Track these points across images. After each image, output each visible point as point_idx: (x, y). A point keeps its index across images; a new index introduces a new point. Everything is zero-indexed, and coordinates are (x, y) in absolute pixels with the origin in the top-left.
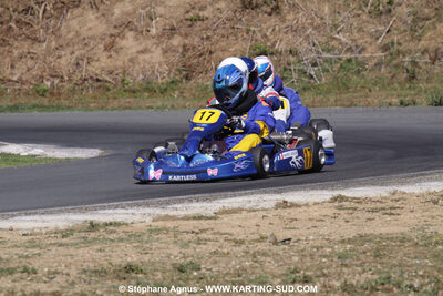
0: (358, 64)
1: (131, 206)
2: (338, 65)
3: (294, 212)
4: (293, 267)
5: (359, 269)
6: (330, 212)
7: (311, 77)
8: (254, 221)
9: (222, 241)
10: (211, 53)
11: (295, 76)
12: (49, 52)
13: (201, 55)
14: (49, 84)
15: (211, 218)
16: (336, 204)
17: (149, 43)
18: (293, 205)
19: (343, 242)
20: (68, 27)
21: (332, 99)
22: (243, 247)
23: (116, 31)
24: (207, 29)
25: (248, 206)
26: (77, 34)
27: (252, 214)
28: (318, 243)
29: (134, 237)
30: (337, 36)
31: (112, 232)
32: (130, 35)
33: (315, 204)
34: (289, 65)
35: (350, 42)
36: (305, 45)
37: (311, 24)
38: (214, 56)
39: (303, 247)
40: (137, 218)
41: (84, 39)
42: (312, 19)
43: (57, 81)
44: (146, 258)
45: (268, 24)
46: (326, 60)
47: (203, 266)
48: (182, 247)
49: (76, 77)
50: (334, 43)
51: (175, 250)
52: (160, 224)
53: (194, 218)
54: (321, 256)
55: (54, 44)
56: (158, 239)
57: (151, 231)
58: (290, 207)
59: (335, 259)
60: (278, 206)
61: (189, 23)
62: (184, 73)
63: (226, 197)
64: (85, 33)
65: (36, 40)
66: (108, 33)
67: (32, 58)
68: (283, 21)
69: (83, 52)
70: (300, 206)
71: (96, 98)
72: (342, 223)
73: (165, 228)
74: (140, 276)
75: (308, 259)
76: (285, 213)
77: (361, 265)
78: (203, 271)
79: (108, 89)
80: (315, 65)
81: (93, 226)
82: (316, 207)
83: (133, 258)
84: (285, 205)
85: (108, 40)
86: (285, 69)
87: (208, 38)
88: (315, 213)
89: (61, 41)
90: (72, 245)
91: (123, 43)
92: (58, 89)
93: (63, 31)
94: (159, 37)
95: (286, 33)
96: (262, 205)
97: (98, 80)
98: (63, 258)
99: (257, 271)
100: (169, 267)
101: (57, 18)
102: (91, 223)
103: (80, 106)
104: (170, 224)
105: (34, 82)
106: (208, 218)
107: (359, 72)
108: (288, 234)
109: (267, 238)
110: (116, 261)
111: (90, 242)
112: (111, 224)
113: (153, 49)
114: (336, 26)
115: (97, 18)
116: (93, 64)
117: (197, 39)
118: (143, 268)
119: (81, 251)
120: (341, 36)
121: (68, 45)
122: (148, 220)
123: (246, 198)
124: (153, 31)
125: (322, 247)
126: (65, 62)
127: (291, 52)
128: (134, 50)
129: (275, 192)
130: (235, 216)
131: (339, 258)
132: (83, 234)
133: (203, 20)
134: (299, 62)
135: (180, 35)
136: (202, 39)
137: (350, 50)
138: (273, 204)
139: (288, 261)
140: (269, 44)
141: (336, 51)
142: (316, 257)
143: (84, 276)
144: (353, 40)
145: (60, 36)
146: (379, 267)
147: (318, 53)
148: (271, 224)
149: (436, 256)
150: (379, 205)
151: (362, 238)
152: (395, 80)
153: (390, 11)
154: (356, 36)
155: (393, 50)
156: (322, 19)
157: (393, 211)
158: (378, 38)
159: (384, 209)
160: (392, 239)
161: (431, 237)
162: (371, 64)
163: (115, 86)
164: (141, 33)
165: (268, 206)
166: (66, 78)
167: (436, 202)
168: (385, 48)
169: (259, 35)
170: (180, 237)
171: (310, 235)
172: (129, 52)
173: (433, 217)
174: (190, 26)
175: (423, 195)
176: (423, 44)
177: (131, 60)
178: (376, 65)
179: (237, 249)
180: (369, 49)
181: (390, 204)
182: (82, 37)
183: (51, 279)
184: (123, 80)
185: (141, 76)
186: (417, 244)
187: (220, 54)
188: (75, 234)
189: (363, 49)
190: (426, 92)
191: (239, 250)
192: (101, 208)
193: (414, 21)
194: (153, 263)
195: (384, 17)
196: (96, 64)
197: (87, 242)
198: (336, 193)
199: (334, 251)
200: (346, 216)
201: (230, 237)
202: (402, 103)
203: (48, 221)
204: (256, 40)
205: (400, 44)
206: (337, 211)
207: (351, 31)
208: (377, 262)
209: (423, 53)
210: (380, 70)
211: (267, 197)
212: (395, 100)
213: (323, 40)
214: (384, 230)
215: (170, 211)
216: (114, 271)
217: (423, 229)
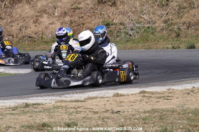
0: (153, 29)
1: (45, 96)
2: (143, 30)
3: (122, 99)
4: (121, 124)
5: (152, 125)
6: (139, 98)
7: (131, 35)
8: (103, 103)
9: (88, 112)
10: (83, 24)
11: (123, 35)
12: (7, 24)
13: (78, 25)
14: (7, 38)
15: (83, 101)
16: (142, 95)
17: (54, 20)
18: (121, 95)
19: (145, 112)
20: (16, 12)
21: (140, 46)
22: (98, 115)
23: (39, 14)
24: (82, 13)
25: (100, 96)
26: (20, 16)
27: (102, 99)
28: (133, 113)
29: (47, 110)
30: (143, 16)
31: (36, 108)
32: (45, 16)
33: (132, 94)
34: (120, 30)
35: (149, 19)
36: (128, 20)
37: (131, 11)
38: (85, 25)
39: (126, 115)
40: (48, 101)
41: (24, 18)
42: (131, 8)
43: (10, 37)
44: (52, 120)
45: (110, 11)
46: (137, 28)
47: (79, 124)
48: (69, 115)
49: (20, 36)
50: (141, 19)
51: (66, 116)
52: (59, 104)
53: (75, 101)
54: (135, 119)
55: (9, 20)
56: (58, 111)
57: (54, 107)
58: (120, 96)
59: (141, 120)
60: (114, 96)
61: (73, 10)
63: (90, 91)
64: (24, 15)
65: (1, 18)
66: (35, 15)
68: (118, 9)
69: (23, 24)
70: (124, 96)
71: (29, 45)
72: (144, 103)
73: (61, 106)
74: (49, 128)
75: (128, 120)
76: (118, 99)
77: (153, 123)
79: (35, 41)
80: (132, 30)
81: (27, 105)
82: (132, 96)
83: (46, 120)
84: (117, 95)
85: (35, 18)
86: (118, 32)
87: (82, 17)
88: (132, 99)
89: (13, 19)
90: (17, 114)
91: (42, 20)
93: (14, 14)
94: (59, 17)
95: (119, 15)
96: (107, 95)
97: (30, 37)
98: (13, 120)
99: (104, 126)
100: (63, 124)
101: (11, 8)
102: (26, 104)
103: (21, 49)
104: (63, 104)
106: (81, 101)
107: (153, 33)
108: (119, 109)
109: (109, 111)
110: (38, 121)
111: (26, 113)
112: (35, 104)
113: (56, 22)
114: (143, 12)
115: (30, 8)
116: (27, 29)
117: (77, 18)
118: (50, 125)
119: (21, 117)
121: (16, 20)
122: (53, 102)
123: (99, 92)
124: (56, 14)
125: (135, 115)
126: (14, 28)
127: (121, 24)
128: (47, 23)
129: (113, 89)
130: (94, 100)
131: (143, 120)
132: (22, 109)
133: (80, 9)
134: (125, 28)
135: (69, 15)
136: (79, 18)
137: (149, 22)
138: (112, 95)
139: (119, 121)
140: (111, 20)
141: (142, 24)
142: (132, 120)
143: (22, 129)
145: (12, 17)
146: (162, 124)
147: (134, 24)
148: (111, 104)
149: (188, 119)
150: (162, 95)
151: (154, 111)
152: (170, 37)
153: (167, 4)
154: (152, 16)
155: (169, 23)
156: (136, 8)
157: (168, 98)
158: (162, 17)
159: (164, 97)
160: (168, 111)
161: (186, 110)
162: (159, 29)
163: (38, 40)
164: (50, 15)
165: (110, 96)
166: (15, 36)
167: (189, 94)
168: (165, 22)
169: (106, 16)
170: (68, 110)
171: (129, 109)
172: (45, 24)
173: (187, 101)
174: (74, 12)
175: (183, 91)
176: (183, 20)
177: (46, 28)
178: (161, 30)
179: (95, 116)
180: (158, 22)
181: (167, 94)
182: (22, 17)
183: (7, 130)
184: (42, 37)
185: (50, 35)
186: (180, 113)
187: (88, 24)
188: (19, 109)
189: (155, 22)
190: (184, 42)
191: (96, 116)
192: (31, 97)
193: (179, 9)
194: (55, 123)
195: (165, 7)
196: (29, 30)
197: (24, 113)
198: (142, 89)
199: (140, 117)
200: (146, 100)
201: (92, 110)
202: (173, 47)
203: (6, 103)
204: (105, 18)
205: (172, 20)
206: (142, 98)
207: (149, 14)
208: (161, 122)
209: (183, 24)
210: (163, 32)
211: (109, 91)
212: (170, 46)
213: (136, 18)
214: (164, 107)
215: (63, 98)
216: (37, 126)
217: (182, 106)
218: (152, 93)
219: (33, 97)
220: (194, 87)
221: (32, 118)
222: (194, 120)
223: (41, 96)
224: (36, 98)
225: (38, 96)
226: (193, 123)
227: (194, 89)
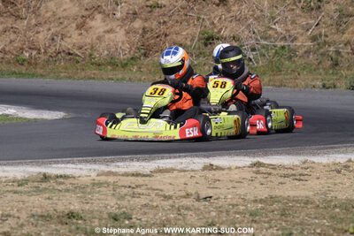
0: (290, 51)
1: (80, 162)
2: (274, 51)
3: (218, 174)
4: (210, 221)
5: (266, 225)
6: (249, 175)
7: (250, 60)
8: (183, 181)
9: (153, 195)
10: (166, 35)
12: (29, 28)
13: (157, 37)
14: (27, 55)
15: (147, 176)
16: (254, 169)
17: (114, 24)
18: (218, 168)
19: (255, 201)
20: (46, 7)
21: (266, 79)
22: (170, 202)
23: (88, 13)
24: (164, 15)
25: (179, 167)
26: (54, 14)
27: (183, 173)
28: (234, 202)
29: (81, 189)
30: (274, 27)
31: (61, 183)
32: (99, 17)
33: (236, 168)
35: (284, 32)
36: (246, 33)
37: (253, 15)
38: (168, 38)
39: (220, 204)
40: (84, 173)
41: (60, 18)
42: (253, 11)
43: (34, 53)
44: (87, 207)
45: (216, 13)
46: (263, 47)
47: (134, 216)
48: (119, 199)
49: (51, 51)
51: (112, 202)
52: (103, 178)
53: (133, 175)
54: (235, 213)
55: (33, 22)
56: (99, 192)
57: (94, 184)
58: (215, 170)
59: (247, 216)
60: (205, 168)
61: (150, 9)
62: (143, 51)
63: (162, 158)
64: (60, 13)
65: (18, 17)
66: (80, 15)
67: (15, 32)
68: (229, 12)
69: (58, 29)
70: (223, 169)
71: (66, 68)
72: (258, 185)
73: (106, 183)
74: (80, 222)
75: (224, 214)
76: (210, 174)
77: (268, 222)
78: (134, 220)
79: (78, 62)
80: (253, 50)
81: (46, 178)
82: (237, 171)
83: (76, 206)
84: (211, 167)
85: (80, 20)
87: (164, 22)
88: (236, 175)
89: (40, 19)
90: (25, 193)
91: (92, 23)
92: (36, 59)
93: (42, 10)
94: (123, 20)
95: (231, 22)
96: (192, 167)
97: (69, 54)
98: (16, 204)
99: (179, 222)
100: (105, 216)
102: (44, 175)
103: (52, 75)
104: (111, 179)
105: (15, 53)
106: (144, 176)
107: (290, 58)
108: (210, 192)
109: (191, 195)
110: (60, 208)
111: (41, 191)
112: (61, 176)
113: (118, 30)
114: (273, 18)
116: (66, 39)
117: (155, 23)
118: (82, 215)
119: (32, 198)
120: (276, 27)
121: (45, 23)
122: (93, 175)
123: (179, 160)
124: (118, 15)
125: (237, 205)
126: (42, 37)
127: (234, 38)
128: (102, 30)
129: (205, 156)
130: (167, 175)
131: (251, 215)
132: (36, 184)
133: (161, 7)
135: (141, 19)
136: (160, 23)
137: (284, 38)
138: (201, 166)
139: (207, 216)
140: (216, 30)
141: (272, 39)
142: (231, 213)
143: (32, 219)
144: (288, 31)
145: (39, 15)
146: (284, 224)
147: (257, 39)
148: (197, 183)
149: (333, 217)
150: (290, 172)
151: (273, 199)
152: (321, 66)
153: (319, 7)
154: (290, 27)
155: (320, 41)
156: (262, 11)
157: (302, 177)
158: (308, 30)
159: (295, 175)
160: (297, 201)
161: (331, 201)
162: (301, 52)
163: (84, 59)
164: (108, 16)
165: (196, 168)
166: (43, 51)
167: (339, 172)
168: (314, 39)
169: (208, 23)
170: (118, 190)
171: (229, 193)
172: (97, 31)
173: (335, 184)
174: (150, 12)
175: (329, 165)
176: (346, 36)
177: (99, 38)
178: (306, 52)
179: (165, 203)
180: (301, 39)
181: (300, 171)
182: (57, 17)
183: (4, 221)
184: (91, 55)
185: (106, 52)
186: (318, 206)
187: (174, 36)
188: (30, 184)
189: (295, 39)
190: (346, 77)
191: (167, 204)
192: (55, 163)
193: (340, 17)
194: (92, 212)
195: (314, 12)
196: (69, 40)
197: (38, 191)
198: (255, 160)
199: (247, 209)
200: (261, 179)
201: (161, 193)
202: (324, 86)
203: (8, 172)
204: (205, 27)
205: (326, 36)
206: (254, 175)
207: (285, 23)
208: (282, 220)
209: (346, 45)
210: (308, 57)
211: (196, 160)
212: (319, 83)
213: (262, 29)
214: (292, 194)
215: (112, 168)
216: (58, 217)
217: (325, 194)
218: (274, 167)
219: (58, 162)
220: (350, 161)
221: (50, 202)
222: (342, 219)
223: (73, 163)
224: (63, 165)
225: (68, 162)
226: (340, 226)
227: (349, 164)
